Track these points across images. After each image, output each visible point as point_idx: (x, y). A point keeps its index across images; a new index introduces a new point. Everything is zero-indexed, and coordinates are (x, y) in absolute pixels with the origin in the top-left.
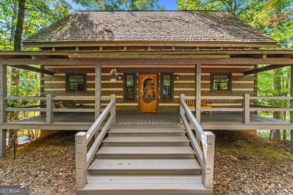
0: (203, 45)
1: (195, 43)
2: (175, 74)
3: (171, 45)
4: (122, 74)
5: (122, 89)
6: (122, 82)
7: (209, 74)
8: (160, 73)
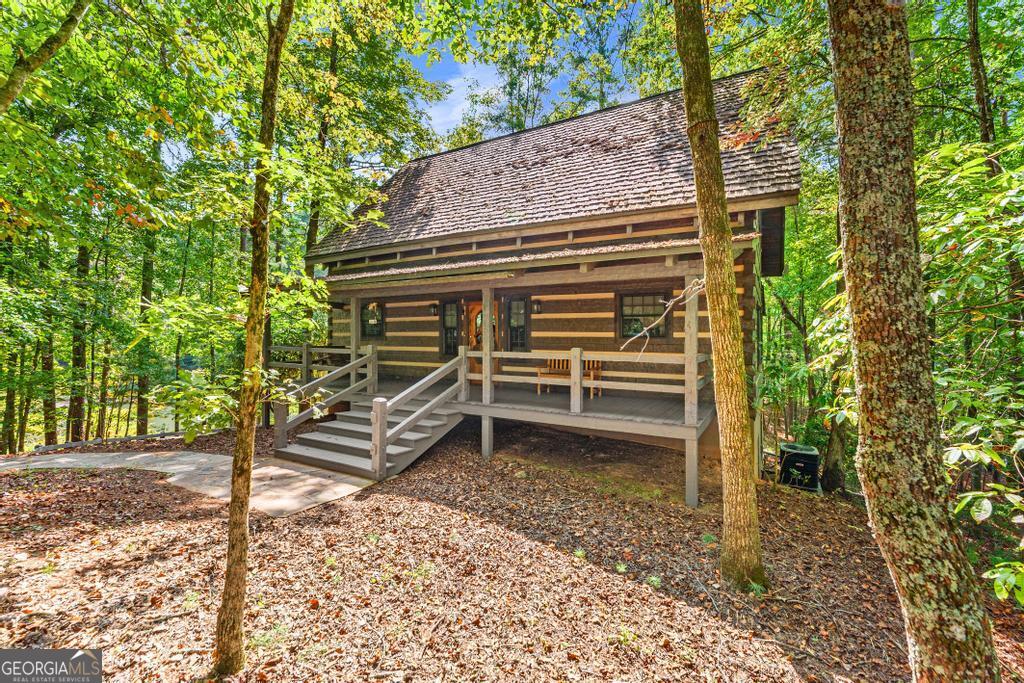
0: (580, 226)
1: (563, 224)
2: (534, 298)
3: (512, 235)
4: (437, 302)
5: (437, 334)
6: (437, 318)
7: (611, 295)
8: (505, 296)
